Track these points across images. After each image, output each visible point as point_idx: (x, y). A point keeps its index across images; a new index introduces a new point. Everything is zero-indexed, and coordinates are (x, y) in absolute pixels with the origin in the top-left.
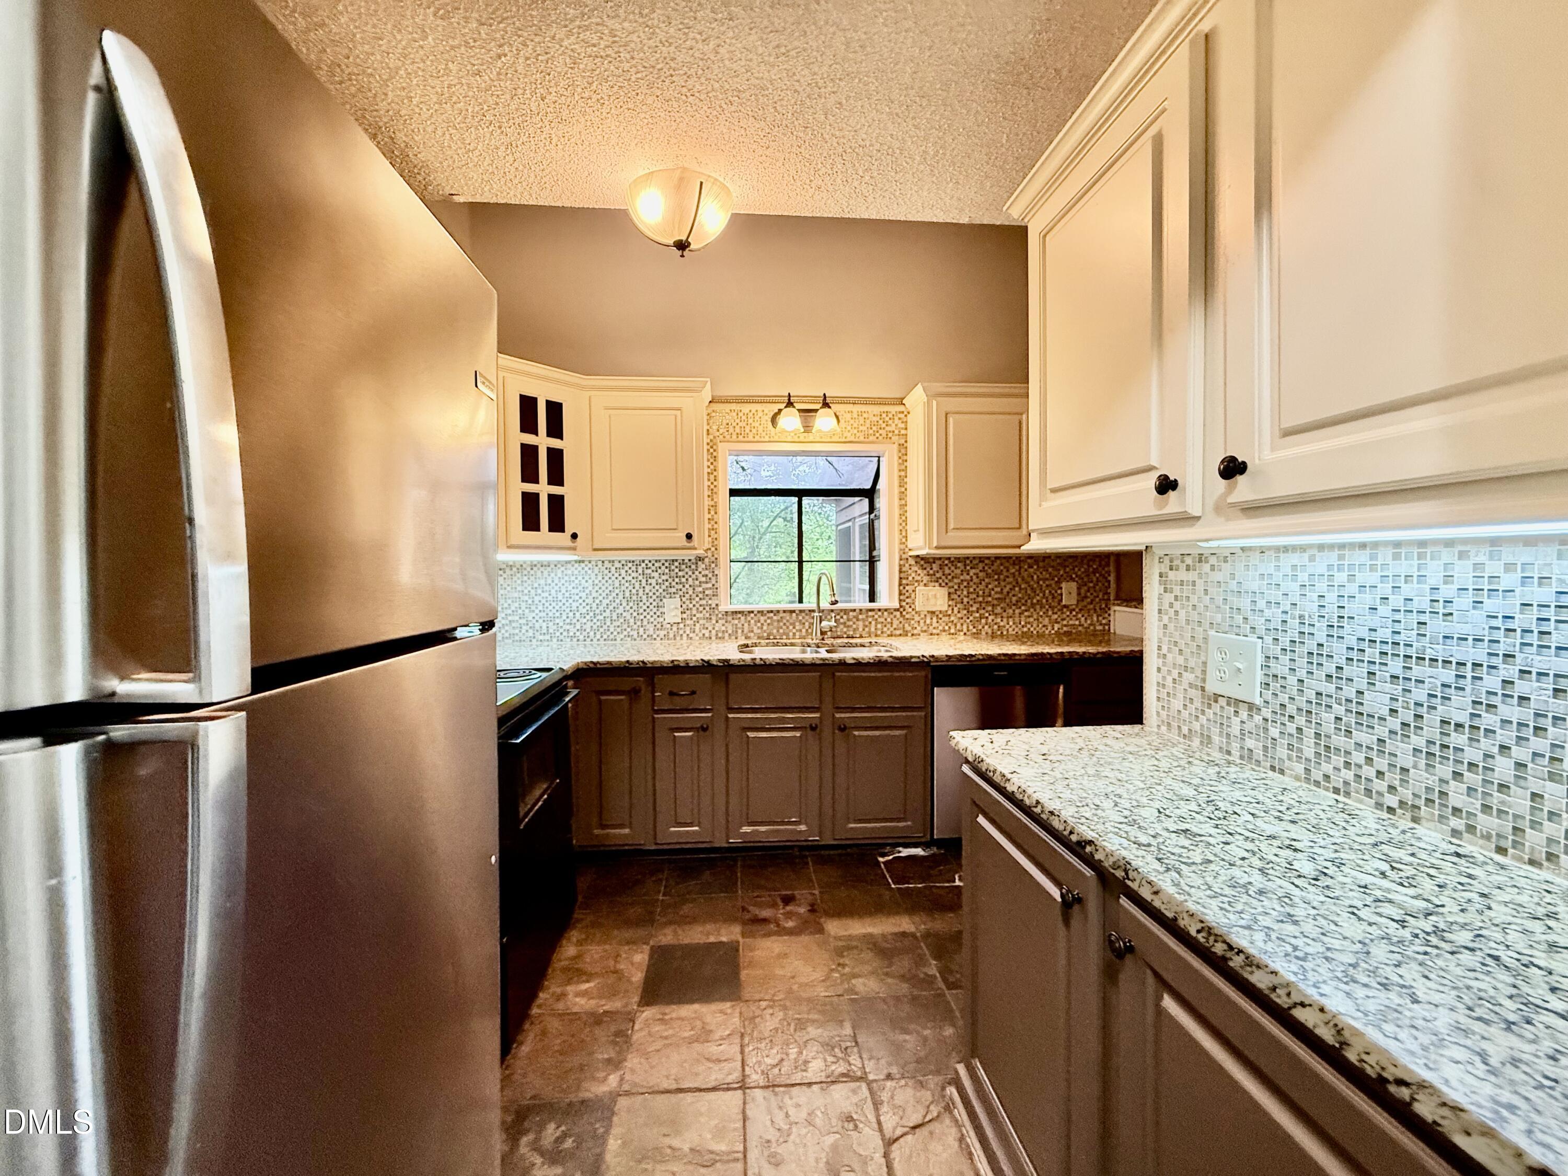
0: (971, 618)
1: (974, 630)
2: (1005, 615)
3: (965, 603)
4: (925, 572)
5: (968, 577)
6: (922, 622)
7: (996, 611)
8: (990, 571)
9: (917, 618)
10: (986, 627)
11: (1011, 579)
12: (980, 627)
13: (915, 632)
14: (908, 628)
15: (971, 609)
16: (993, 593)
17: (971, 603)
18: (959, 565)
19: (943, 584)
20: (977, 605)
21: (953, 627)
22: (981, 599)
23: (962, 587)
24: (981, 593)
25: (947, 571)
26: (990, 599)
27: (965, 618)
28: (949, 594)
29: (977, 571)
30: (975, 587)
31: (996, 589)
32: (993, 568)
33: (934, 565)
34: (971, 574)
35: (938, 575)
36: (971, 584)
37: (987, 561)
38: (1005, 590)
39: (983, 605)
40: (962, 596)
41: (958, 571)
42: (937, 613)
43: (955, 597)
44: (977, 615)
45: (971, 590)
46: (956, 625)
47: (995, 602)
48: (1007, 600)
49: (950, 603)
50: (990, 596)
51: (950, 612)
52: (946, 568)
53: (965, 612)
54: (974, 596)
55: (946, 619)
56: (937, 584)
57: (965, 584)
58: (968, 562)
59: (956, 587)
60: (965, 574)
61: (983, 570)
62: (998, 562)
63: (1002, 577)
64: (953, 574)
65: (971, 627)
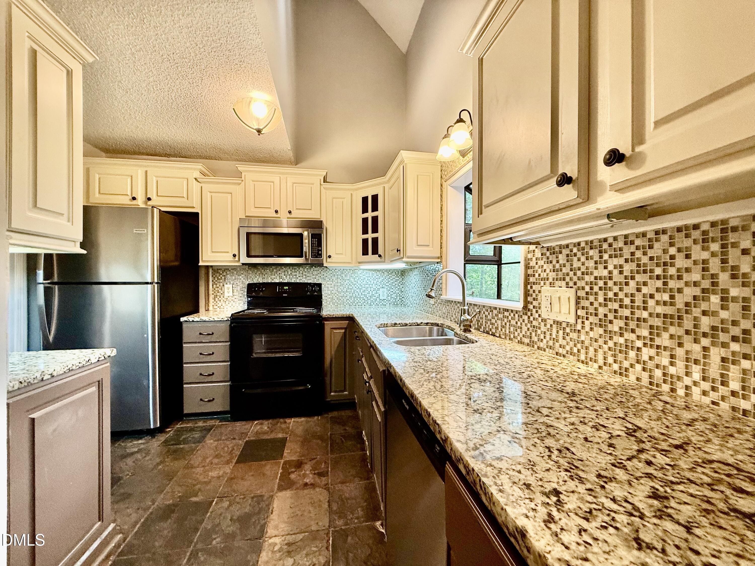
0: (611, 344)
1: (616, 367)
2: (680, 352)
3: (601, 316)
4: (551, 266)
5: (605, 273)
6: (548, 333)
7: (658, 341)
8: (645, 260)
9: (543, 329)
10: (639, 367)
11: (696, 276)
12: (626, 364)
13: (542, 345)
14: (535, 339)
15: (610, 327)
16: (651, 303)
17: (611, 316)
18: (591, 253)
19: (571, 284)
20: (622, 323)
21: (583, 351)
22: (627, 312)
23: (596, 289)
24: (627, 301)
25: (576, 264)
26: (645, 315)
27: (601, 341)
28: (578, 298)
29: (621, 261)
30: (616, 289)
31: (658, 296)
32: (651, 253)
33: (560, 256)
34: (610, 267)
35: (565, 270)
36: (610, 284)
37: (638, 242)
38: (680, 301)
39: (632, 324)
40: (596, 305)
41: (591, 264)
42: (564, 325)
43: (585, 303)
44: (621, 340)
45: (610, 295)
46: (587, 348)
47: (658, 322)
48: (688, 324)
49: (580, 312)
50: (645, 309)
51: (579, 327)
52: (575, 259)
53: (601, 331)
54: (616, 306)
55: (574, 335)
56: (563, 283)
57: (601, 283)
58: (605, 246)
59: (587, 289)
60: (601, 267)
61: (632, 258)
62: (665, 238)
63: (672, 271)
64: (583, 269)
65: (610, 360)
